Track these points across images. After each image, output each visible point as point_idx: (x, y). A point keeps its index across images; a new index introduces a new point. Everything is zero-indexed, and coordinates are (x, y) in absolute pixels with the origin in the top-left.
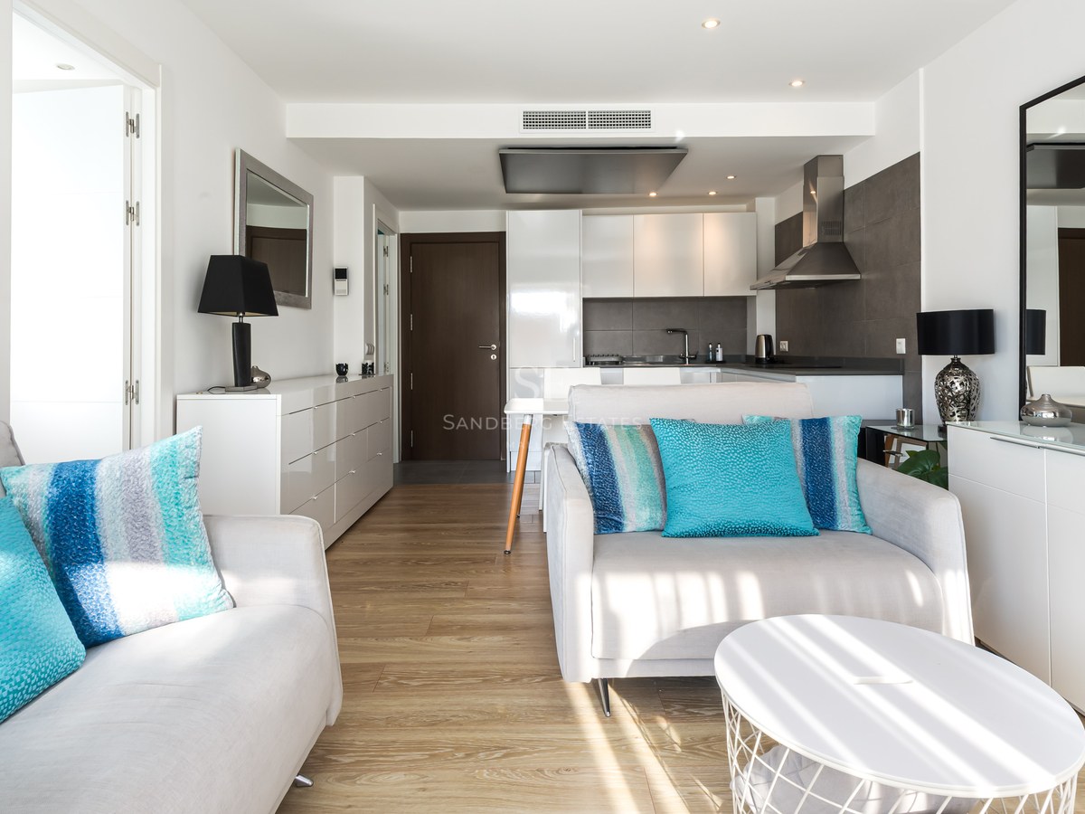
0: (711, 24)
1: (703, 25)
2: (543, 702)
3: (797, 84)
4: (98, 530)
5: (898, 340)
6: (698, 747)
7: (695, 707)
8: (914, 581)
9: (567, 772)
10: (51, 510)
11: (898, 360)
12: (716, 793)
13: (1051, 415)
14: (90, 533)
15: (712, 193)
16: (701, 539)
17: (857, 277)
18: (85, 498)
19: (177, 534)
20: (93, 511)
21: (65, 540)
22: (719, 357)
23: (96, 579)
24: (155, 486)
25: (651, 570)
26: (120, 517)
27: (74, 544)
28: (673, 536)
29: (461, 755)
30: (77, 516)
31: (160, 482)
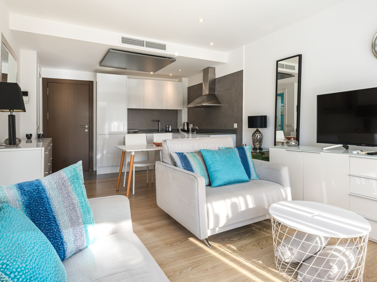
0: (201, 20)
1: (199, 20)
2: (187, 249)
3: (212, 44)
4: (54, 213)
5: (234, 124)
6: (242, 249)
7: (231, 238)
8: (282, 190)
9: (215, 268)
10: (27, 207)
11: (235, 130)
12: (258, 260)
13: (294, 143)
14: (50, 215)
15: (171, 75)
16: (223, 186)
17: (220, 105)
18: (43, 199)
19: (86, 209)
20: (49, 204)
21: (38, 220)
22: (170, 130)
23: (56, 236)
24: (74, 189)
25: (224, 199)
26: (63, 206)
27: (43, 221)
28: (215, 187)
29: (178, 273)
30: (42, 208)
31: (75, 187)
